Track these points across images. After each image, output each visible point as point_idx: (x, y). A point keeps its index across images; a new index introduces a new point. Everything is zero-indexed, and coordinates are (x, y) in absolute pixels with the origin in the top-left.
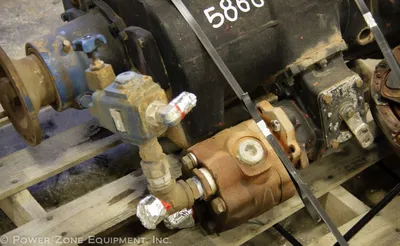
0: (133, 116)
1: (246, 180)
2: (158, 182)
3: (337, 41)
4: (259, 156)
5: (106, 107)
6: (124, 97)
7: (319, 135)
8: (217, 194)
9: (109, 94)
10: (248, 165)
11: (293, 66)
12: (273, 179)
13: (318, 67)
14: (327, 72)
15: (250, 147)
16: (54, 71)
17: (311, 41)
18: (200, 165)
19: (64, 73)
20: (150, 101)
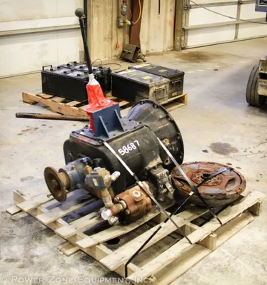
0: (100, 180)
1: (136, 203)
2: (108, 203)
3: (159, 160)
4: (139, 195)
5: (91, 179)
6: (97, 174)
7: (157, 190)
8: (127, 208)
9: (92, 174)
10: (136, 198)
11: (147, 168)
12: (144, 203)
13: (154, 168)
14: (157, 169)
15: (136, 193)
16: (70, 176)
17: (152, 160)
18: (121, 200)
19: (73, 176)
20: (105, 174)
